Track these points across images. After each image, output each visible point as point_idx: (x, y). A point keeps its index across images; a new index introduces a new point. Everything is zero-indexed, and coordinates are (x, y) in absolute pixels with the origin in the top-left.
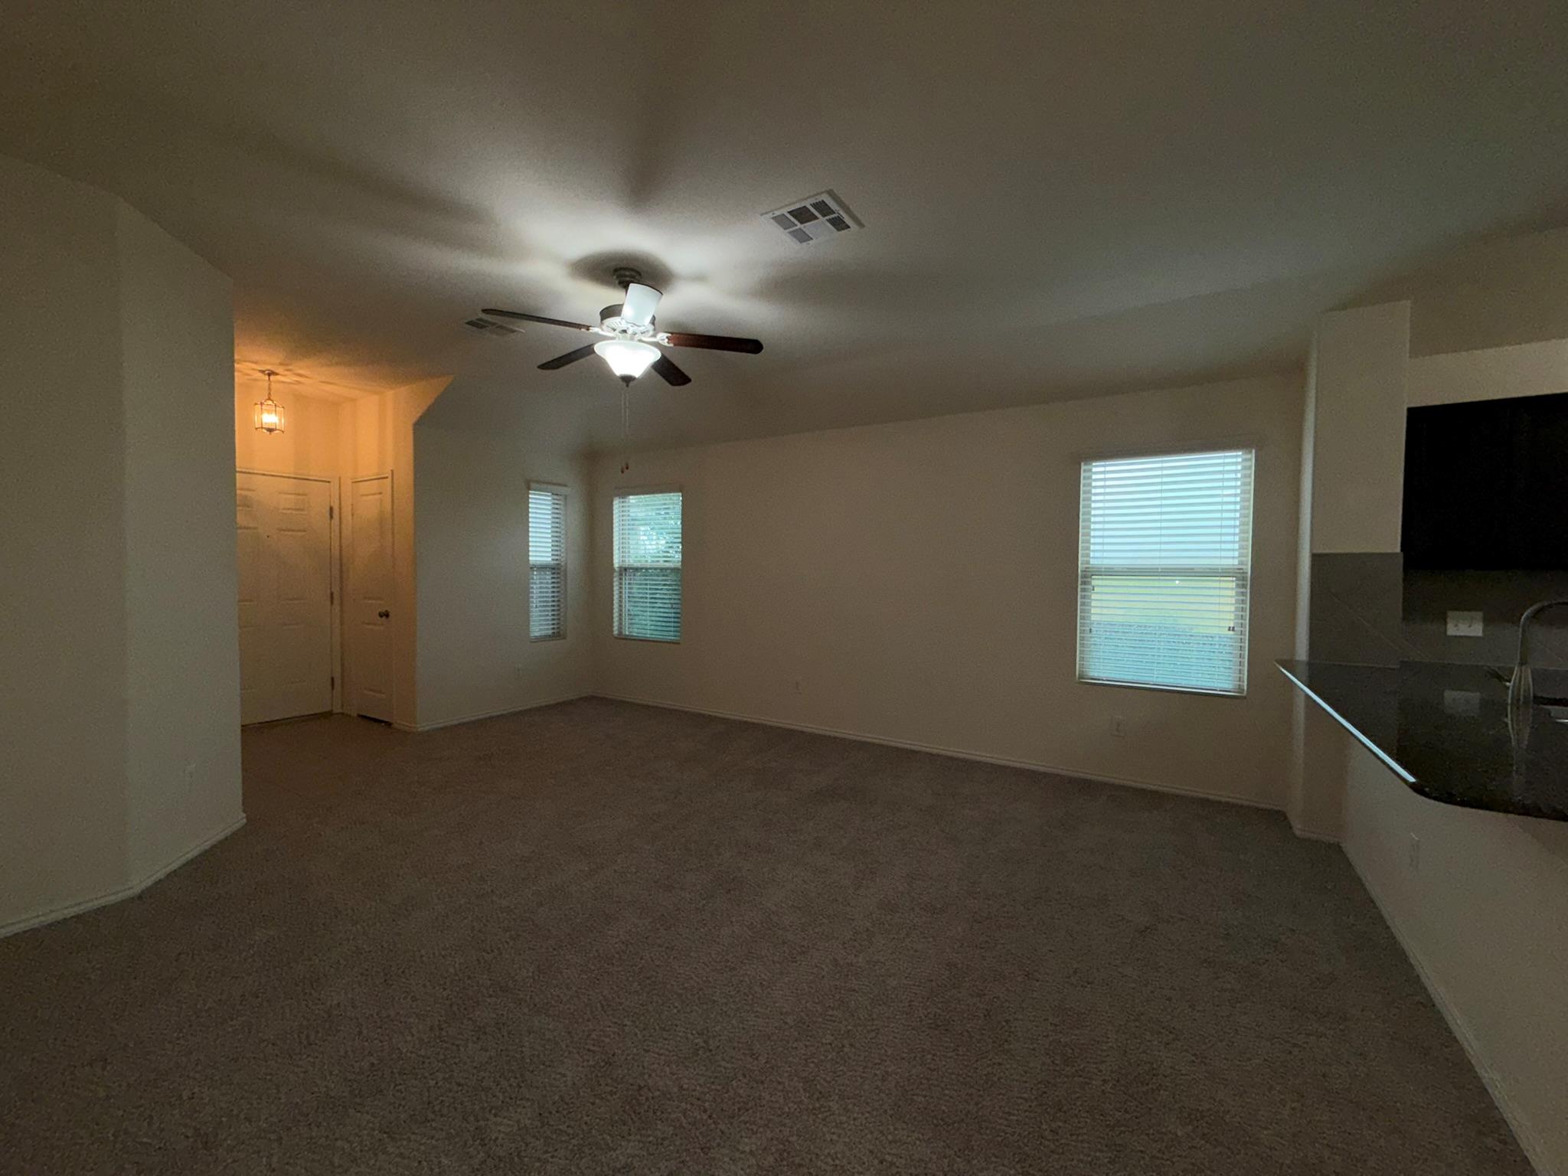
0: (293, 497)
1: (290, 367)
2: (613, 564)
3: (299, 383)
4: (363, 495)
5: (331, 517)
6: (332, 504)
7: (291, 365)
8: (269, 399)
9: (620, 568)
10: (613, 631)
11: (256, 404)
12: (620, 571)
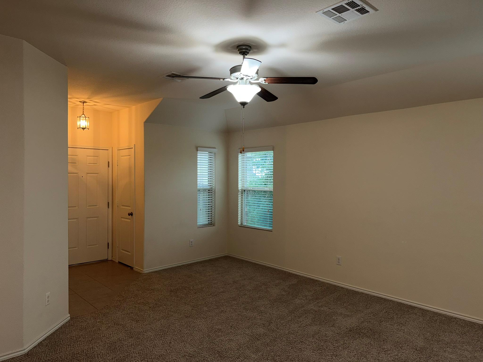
0: (93, 157)
1: (91, 99)
2: (238, 188)
3: (95, 105)
4: (122, 156)
5: (109, 166)
6: (109, 161)
7: (91, 98)
8: (83, 114)
9: (242, 190)
10: (238, 223)
11: (78, 117)
12: (242, 191)
